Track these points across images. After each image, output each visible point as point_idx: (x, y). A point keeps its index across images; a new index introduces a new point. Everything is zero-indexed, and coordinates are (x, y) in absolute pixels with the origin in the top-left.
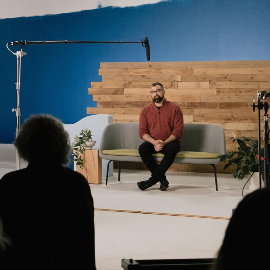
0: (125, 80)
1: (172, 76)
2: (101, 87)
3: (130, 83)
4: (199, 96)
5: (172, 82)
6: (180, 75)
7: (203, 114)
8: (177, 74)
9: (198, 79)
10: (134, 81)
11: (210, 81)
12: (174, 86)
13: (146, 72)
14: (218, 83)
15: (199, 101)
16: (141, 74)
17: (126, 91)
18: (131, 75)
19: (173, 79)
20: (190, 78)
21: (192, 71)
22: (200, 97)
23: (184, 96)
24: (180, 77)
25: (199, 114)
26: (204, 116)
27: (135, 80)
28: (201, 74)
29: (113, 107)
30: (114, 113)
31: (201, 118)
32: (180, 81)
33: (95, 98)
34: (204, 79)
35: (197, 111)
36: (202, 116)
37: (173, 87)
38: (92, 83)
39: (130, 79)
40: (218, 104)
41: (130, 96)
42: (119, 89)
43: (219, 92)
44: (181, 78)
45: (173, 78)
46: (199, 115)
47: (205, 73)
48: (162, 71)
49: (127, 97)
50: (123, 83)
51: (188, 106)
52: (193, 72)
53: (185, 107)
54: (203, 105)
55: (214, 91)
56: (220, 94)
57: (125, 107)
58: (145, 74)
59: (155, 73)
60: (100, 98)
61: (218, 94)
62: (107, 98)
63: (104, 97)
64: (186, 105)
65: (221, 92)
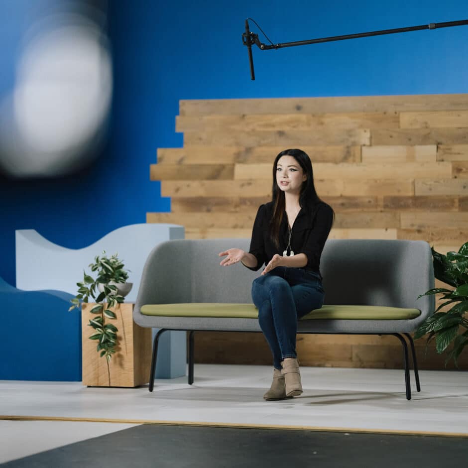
0: (238, 144)
1: (350, 133)
2: (180, 162)
3: (249, 150)
4: (411, 181)
5: (348, 147)
6: (368, 131)
7: (421, 226)
8: (361, 126)
9: (411, 139)
10: (260, 145)
11: (438, 144)
12: (354, 156)
13: (288, 123)
14: (457, 148)
15: (411, 194)
16: (278, 129)
17: (241, 171)
18: (253, 130)
19: (352, 139)
20: (391, 137)
21: (396, 120)
22: (413, 183)
23: (376, 181)
24: (368, 135)
25: (412, 225)
26: (423, 229)
27: (262, 142)
28: (418, 126)
29: (209, 211)
30: (212, 226)
31: (417, 234)
32: (367, 142)
33: (167, 190)
34: (425, 139)
35: (407, 218)
36: (419, 231)
37: (351, 159)
38: (160, 152)
39: (249, 141)
40: (457, 201)
41: (249, 184)
42: (223, 167)
43: (459, 170)
44: (371, 138)
45: (350, 136)
46: (410, 228)
47: (426, 123)
48: (326, 120)
49: (242, 185)
50: (234, 150)
51: (386, 206)
52: (399, 122)
53: (379, 209)
54: (419, 202)
55: (446, 169)
56: (461, 175)
57: (238, 209)
58: (286, 129)
59: (308, 125)
60: (177, 190)
61: (456, 175)
62: (196, 189)
63: (188, 186)
64: (381, 203)
65: (464, 170)
